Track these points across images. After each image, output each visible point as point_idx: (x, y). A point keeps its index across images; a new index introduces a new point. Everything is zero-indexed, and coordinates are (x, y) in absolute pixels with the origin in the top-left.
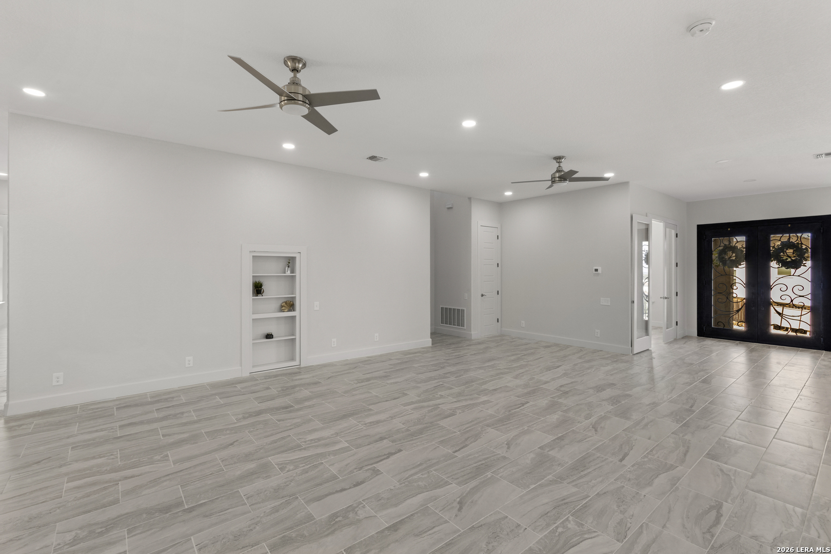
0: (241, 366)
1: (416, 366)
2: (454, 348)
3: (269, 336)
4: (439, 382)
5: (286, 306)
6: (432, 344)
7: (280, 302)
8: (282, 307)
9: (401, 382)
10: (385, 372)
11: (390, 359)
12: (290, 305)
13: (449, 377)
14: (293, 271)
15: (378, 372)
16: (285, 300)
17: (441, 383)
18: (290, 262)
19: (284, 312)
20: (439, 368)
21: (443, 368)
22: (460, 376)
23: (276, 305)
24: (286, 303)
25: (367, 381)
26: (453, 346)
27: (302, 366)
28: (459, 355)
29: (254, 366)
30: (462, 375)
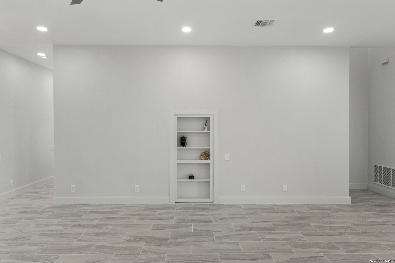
0: (169, 196)
1: (312, 224)
2: (378, 212)
3: (191, 177)
4: (321, 252)
5: (204, 155)
6: (352, 202)
7: (201, 152)
8: (201, 156)
9: (279, 240)
10: (273, 225)
11: (293, 211)
12: (207, 155)
13: (339, 249)
14: (209, 129)
15: (268, 223)
16: (204, 151)
17: (322, 254)
18: (207, 122)
19: (202, 160)
20: (336, 233)
21: (341, 234)
22: (356, 251)
23: (198, 154)
24: (205, 153)
25: (248, 231)
26: (378, 209)
27: (214, 203)
28: (376, 222)
29: (178, 198)
30: (358, 251)
